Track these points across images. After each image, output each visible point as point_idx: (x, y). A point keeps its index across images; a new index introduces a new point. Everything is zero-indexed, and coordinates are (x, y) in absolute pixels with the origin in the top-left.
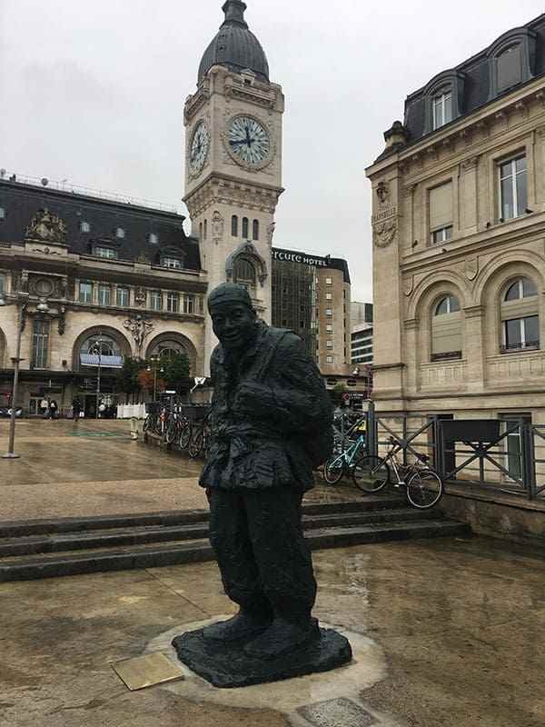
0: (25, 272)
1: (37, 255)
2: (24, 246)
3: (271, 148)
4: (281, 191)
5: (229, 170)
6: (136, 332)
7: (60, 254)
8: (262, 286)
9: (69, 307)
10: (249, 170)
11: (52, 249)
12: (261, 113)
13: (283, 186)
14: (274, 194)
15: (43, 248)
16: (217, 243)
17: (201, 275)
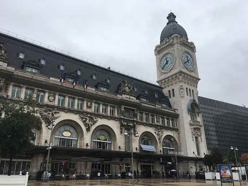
0: (123, 107)
1: (126, 99)
2: (122, 96)
3: (194, 64)
4: (199, 79)
5: (184, 70)
6: (158, 135)
7: (134, 99)
8: (198, 116)
9: (137, 122)
10: (190, 71)
11: (131, 97)
12: (190, 51)
13: (199, 78)
14: (197, 80)
15: (128, 96)
16: (183, 98)
17: (176, 111)
